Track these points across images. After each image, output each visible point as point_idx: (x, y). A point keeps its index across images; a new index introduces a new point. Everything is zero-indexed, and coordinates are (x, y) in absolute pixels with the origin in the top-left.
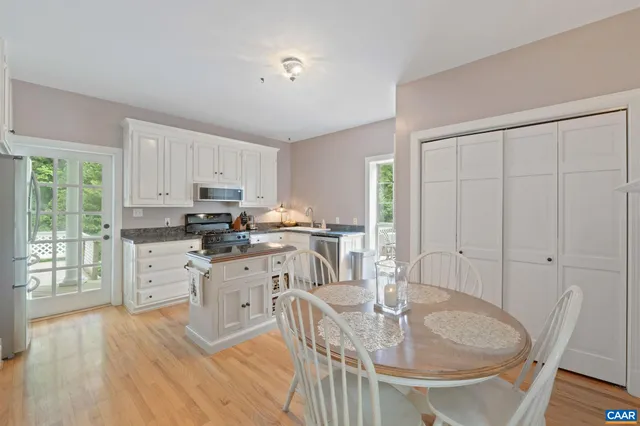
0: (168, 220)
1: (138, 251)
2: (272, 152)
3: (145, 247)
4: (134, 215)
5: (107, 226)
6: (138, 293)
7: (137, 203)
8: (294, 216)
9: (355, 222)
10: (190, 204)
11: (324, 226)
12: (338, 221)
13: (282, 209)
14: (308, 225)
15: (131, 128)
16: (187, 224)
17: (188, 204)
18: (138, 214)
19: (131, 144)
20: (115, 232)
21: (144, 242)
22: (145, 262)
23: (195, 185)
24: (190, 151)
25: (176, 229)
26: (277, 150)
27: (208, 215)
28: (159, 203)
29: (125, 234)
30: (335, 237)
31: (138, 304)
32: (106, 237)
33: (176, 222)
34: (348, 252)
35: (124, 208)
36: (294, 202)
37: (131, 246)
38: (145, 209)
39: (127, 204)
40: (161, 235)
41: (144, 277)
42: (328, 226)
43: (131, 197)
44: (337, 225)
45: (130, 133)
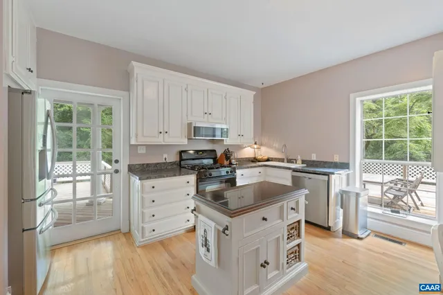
0: (165, 156)
1: (142, 186)
2: (250, 95)
3: (149, 183)
4: (139, 152)
5: (117, 161)
6: (143, 227)
7: (142, 141)
8: (264, 152)
9: (337, 159)
10: (185, 141)
11: (299, 161)
12: (314, 158)
13: (255, 146)
14: (282, 160)
15: (136, 71)
16: (181, 159)
17: (182, 142)
18: (142, 151)
19: (136, 87)
20: (123, 167)
21: (147, 178)
22: (148, 197)
23: (190, 125)
24: (185, 93)
25: (172, 164)
26: (254, 93)
27: (197, 152)
28: (160, 140)
29: (132, 169)
30: (324, 174)
31: (143, 238)
32: (117, 171)
33: (172, 157)
34: (337, 190)
35: (131, 146)
36: (265, 140)
37: (136, 181)
38: (148, 147)
39: (133, 142)
40: (161, 170)
41: (148, 212)
42: (303, 162)
43: (137, 135)
44: (314, 161)
45: (135, 75)
